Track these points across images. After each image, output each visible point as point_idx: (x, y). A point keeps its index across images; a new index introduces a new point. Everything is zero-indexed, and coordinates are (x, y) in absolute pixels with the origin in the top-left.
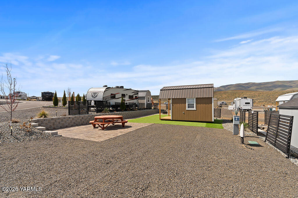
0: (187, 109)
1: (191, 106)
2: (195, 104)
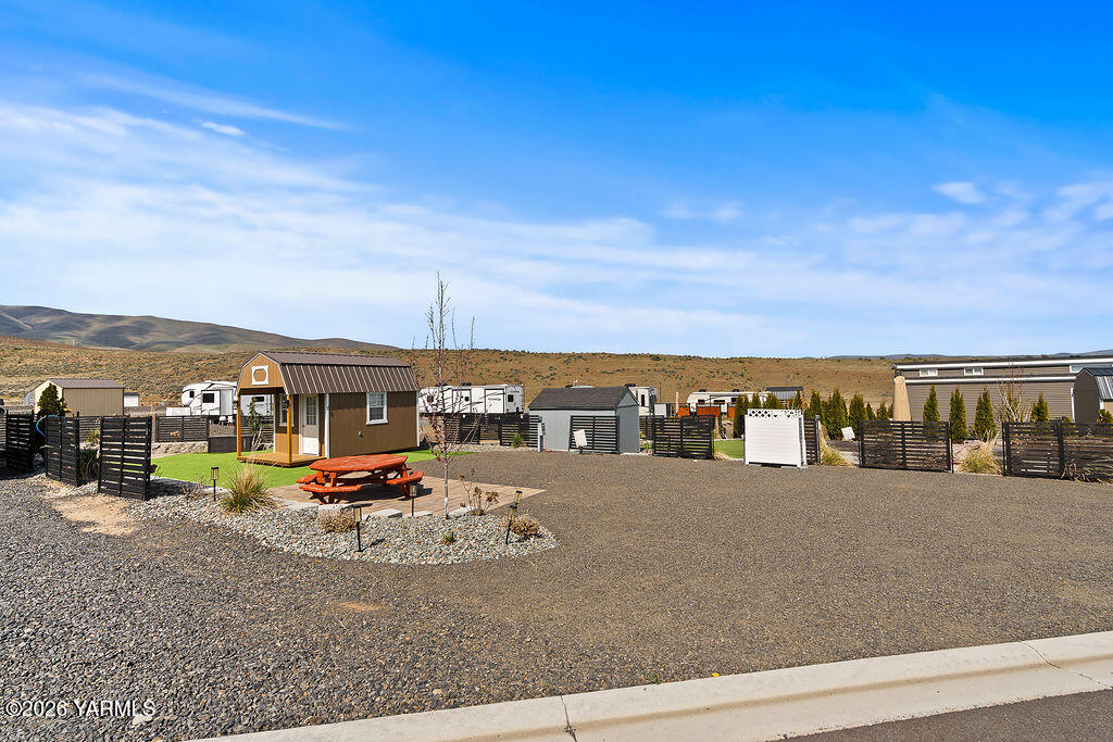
0: (369, 422)
1: (376, 414)
2: (385, 407)
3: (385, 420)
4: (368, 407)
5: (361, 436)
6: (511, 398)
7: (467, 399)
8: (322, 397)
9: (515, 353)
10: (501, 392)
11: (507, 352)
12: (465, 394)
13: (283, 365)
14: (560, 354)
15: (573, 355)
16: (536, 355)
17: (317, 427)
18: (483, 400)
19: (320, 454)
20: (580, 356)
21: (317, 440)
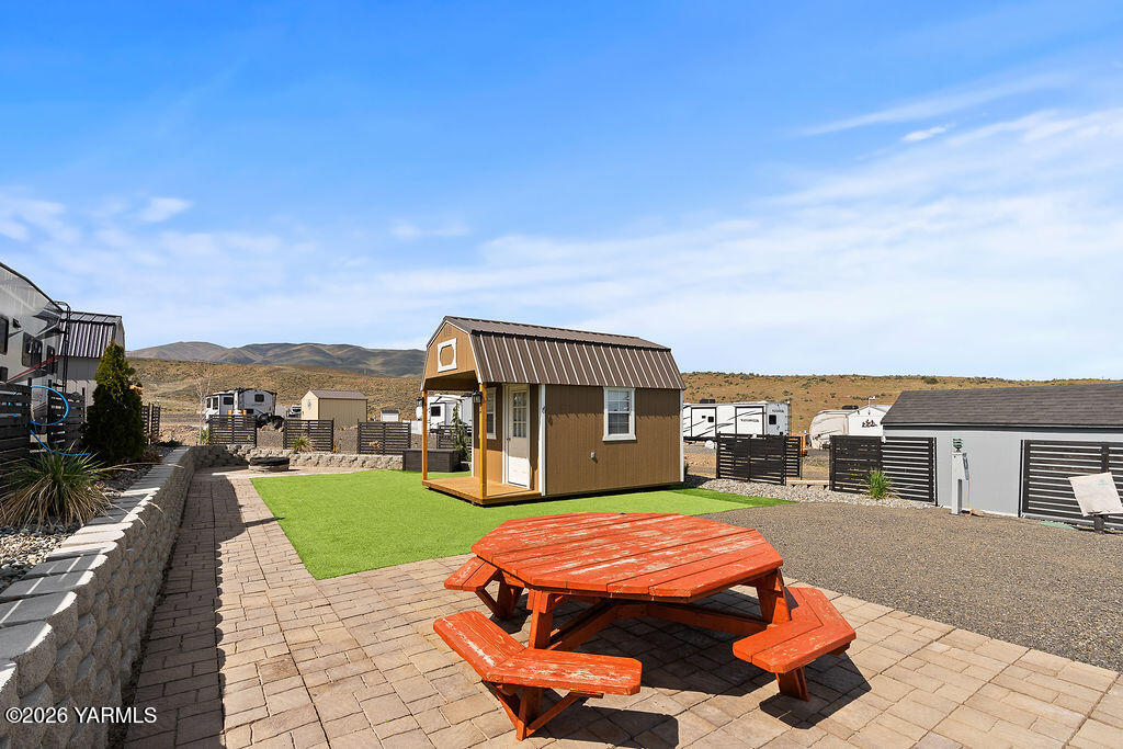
0: (606, 437)
1: (618, 423)
2: (633, 413)
3: (631, 436)
4: (606, 412)
5: (595, 459)
6: (773, 420)
7: (711, 419)
8: (534, 388)
9: (743, 377)
10: (760, 410)
11: (733, 375)
12: (711, 413)
13: (475, 333)
14: (797, 377)
15: (814, 378)
16: (767, 378)
17: (525, 442)
18: (733, 421)
19: (532, 487)
20: (823, 379)
21: (526, 462)
